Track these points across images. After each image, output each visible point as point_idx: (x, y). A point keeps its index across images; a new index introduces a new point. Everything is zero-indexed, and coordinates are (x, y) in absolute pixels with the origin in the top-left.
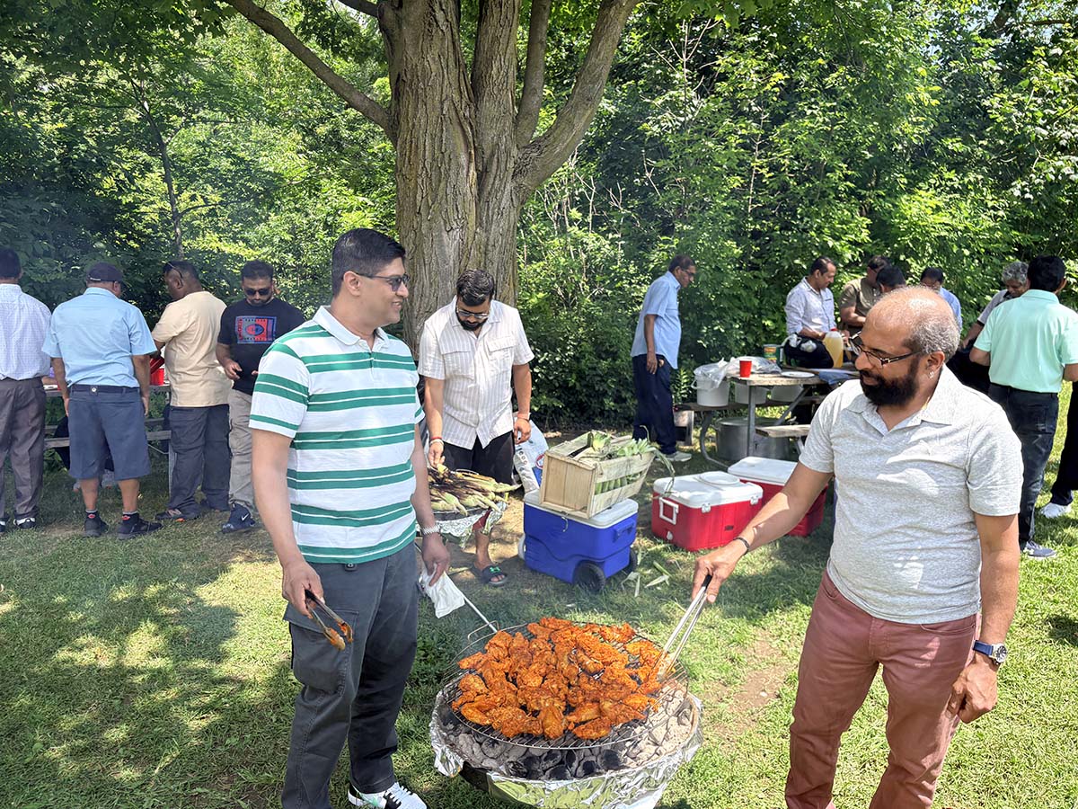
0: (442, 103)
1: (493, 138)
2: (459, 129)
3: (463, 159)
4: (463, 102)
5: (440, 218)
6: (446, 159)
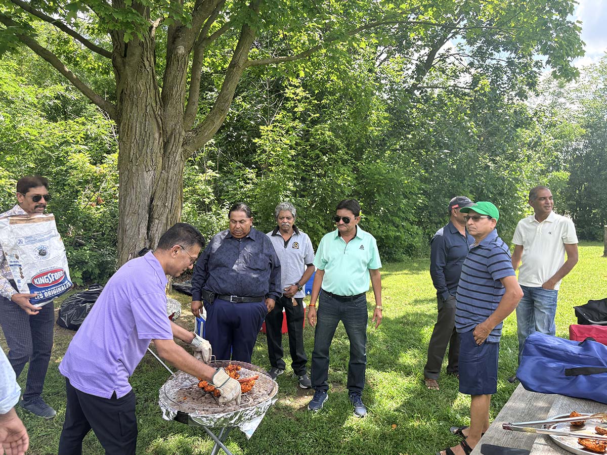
0: (146, 106)
1: (172, 126)
2: (155, 120)
3: (157, 135)
4: (158, 107)
5: (143, 165)
6: (148, 135)
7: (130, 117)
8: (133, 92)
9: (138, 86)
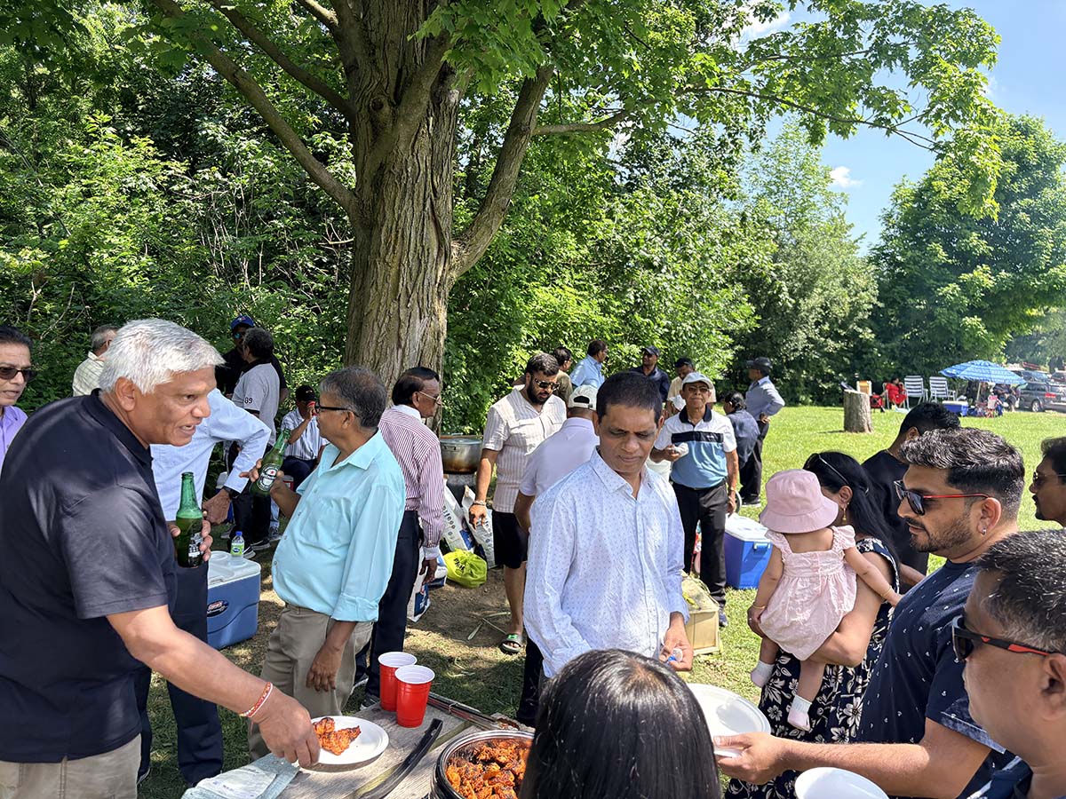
2: (434, 226)
3: (435, 254)
5: (417, 306)
6: (426, 252)
7: (399, 216)
8: (407, 172)
9: (416, 161)
